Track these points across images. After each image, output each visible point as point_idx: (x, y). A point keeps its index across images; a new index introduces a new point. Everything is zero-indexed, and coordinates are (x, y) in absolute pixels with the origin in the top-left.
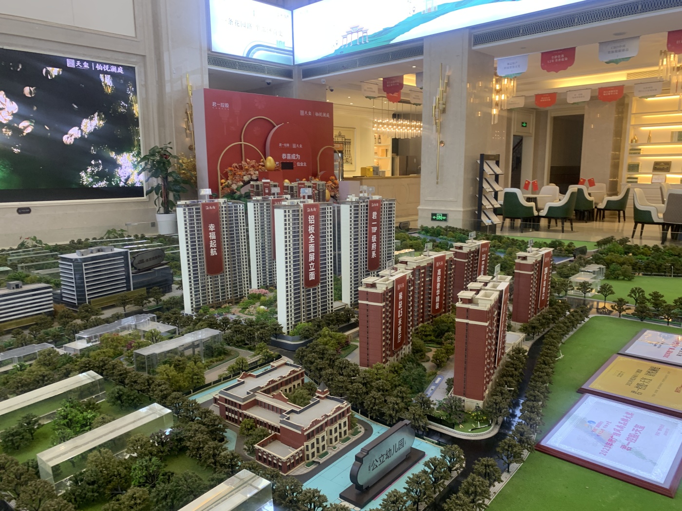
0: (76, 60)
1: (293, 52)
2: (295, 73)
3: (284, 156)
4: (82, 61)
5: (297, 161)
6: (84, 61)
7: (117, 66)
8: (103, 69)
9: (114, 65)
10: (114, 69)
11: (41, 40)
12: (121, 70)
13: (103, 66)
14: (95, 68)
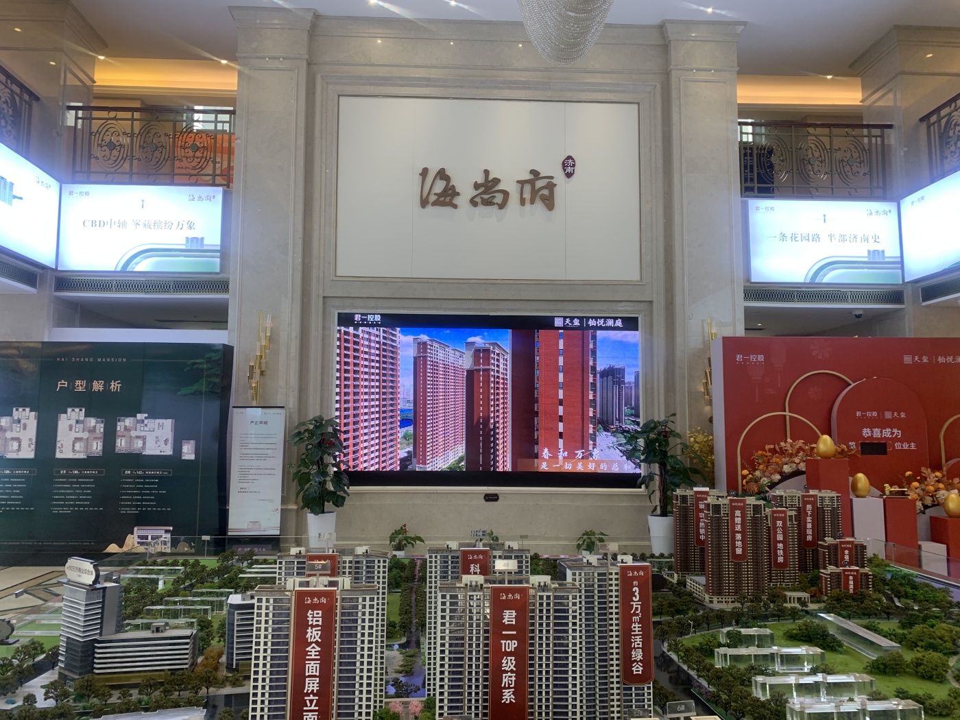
0: (565, 318)
1: (902, 263)
2: (907, 295)
3: (866, 432)
4: (572, 318)
5: (896, 440)
6: (574, 317)
7: (615, 319)
8: (597, 324)
9: (611, 318)
10: (610, 323)
11: (528, 300)
12: (619, 323)
13: (597, 321)
14: (588, 325)
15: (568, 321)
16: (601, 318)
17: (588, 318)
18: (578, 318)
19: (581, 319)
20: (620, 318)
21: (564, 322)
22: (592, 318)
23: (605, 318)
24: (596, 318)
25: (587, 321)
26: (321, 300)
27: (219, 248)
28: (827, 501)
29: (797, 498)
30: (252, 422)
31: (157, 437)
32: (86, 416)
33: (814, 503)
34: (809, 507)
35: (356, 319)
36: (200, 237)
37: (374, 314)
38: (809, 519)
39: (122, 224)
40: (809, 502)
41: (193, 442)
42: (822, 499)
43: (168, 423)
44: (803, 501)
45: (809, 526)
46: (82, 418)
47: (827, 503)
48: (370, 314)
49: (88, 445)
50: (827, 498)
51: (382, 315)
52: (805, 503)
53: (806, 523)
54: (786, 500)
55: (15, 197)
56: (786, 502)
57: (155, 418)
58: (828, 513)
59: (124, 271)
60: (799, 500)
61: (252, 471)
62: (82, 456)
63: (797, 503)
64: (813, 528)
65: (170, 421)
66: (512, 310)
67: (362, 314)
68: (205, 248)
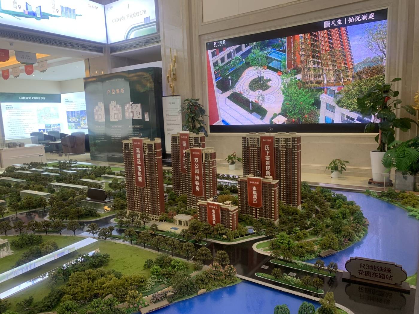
0: (331, 20)
4: (336, 20)
6: (338, 19)
7: (368, 14)
8: (355, 21)
9: (365, 14)
10: (365, 17)
11: (305, 13)
12: (372, 17)
13: (354, 18)
14: (348, 22)
15: (333, 22)
16: (357, 15)
17: (348, 18)
18: (340, 18)
19: (342, 19)
20: (372, 12)
21: (331, 24)
22: (351, 16)
23: (361, 15)
24: (354, 16)
25: (347, 19)
26: (197, 37)
27: (155, 20)
28: (283, 142)
29: (257, 140)
30: (169, 103)
31: (137, 112)
32: (116, 104)
33: (271, 144)
34: (267, 147)
35: (214, 45)
36: (148, 16)
37: (222, 40)
38: (267, 158)
39: (124, 18)
40: (267, 143)
41: (148, 113)
42: (279, 140)
43: (139, 105)
44: (262, 142)
45: (268, 163)
46: (115, 105)
47: (283, 144)
48: (221, 41)
49: (118, 116)
50: (283, 140)
51: (226, 40)
52: (264, 144)
53: (265, 161)
54: (248, 141)
55: (77, 15)
56: (248, 143)
57: (135, 103)
58: (283, 153)
59: (127, 40)
60: (258, 141)
61: (172, 126)
62: (117, 120)
63: (257, 144)
64: (271, 165)
65: (140, 104)
66: (296, 22)
67: (217, 42)
68: (151, 21)
